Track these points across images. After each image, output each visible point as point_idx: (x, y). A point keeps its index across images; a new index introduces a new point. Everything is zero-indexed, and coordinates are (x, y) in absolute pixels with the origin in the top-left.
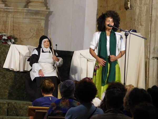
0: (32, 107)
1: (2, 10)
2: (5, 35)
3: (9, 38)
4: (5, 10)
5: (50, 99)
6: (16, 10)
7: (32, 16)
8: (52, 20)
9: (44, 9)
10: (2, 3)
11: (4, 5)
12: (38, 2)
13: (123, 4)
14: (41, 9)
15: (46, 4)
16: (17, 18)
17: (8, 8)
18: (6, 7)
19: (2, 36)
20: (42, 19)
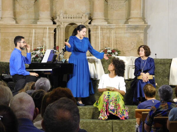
0: (138, 110)
1: (106, 27)
2: (109, 49)
3: (113, 51)
4: (108, 27)
5: (153, 102)
6: (117, 27)
7: (132, 31)
8: (150, 32)
9: (142, 23)
10: (105, 21)
11: (106, 23)
12: (137, 18)
14: (140, 24)
15: (143, 19)
16: (119, 33)
17: (111, 25)
18: (108, 25)
19: (107, 50)
20: (141, 33)
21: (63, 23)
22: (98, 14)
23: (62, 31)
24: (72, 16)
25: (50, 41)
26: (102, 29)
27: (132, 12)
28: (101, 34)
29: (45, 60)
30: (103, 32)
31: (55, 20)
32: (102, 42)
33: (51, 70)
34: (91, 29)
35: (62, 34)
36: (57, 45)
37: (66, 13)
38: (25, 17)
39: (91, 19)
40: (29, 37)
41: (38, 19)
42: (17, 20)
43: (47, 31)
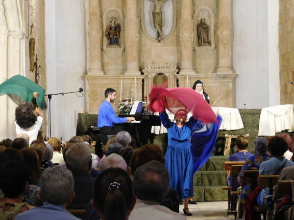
0: (229, 162)
1: (194, 77)
6: (206, 76)
7: (220, 80)
8: (239, 81)
9: (231, 72)
10: (193, 70)
11: (195, 72)
12: (225, 67)
14: (229, 73)
15: (232, 68)
17: (199, 74)
18: (197, 74)
20: (229, 82)
21: (150, 74)
22: (186, 64)
23: (150, 81)
24: (160, 66)
25: (138, 91)
27: (220, 61)
29: (133, 112)
31: (143, 71)
33: (139, 122)
34: (179, 79)
35: (150, 83)
36: (145, 96)
37: (153, 63)
38: (113, 68)
39: (179, 68)
40: (117, 87)
41: (126, 70)
42: (105, 71)
43: (135, 81)
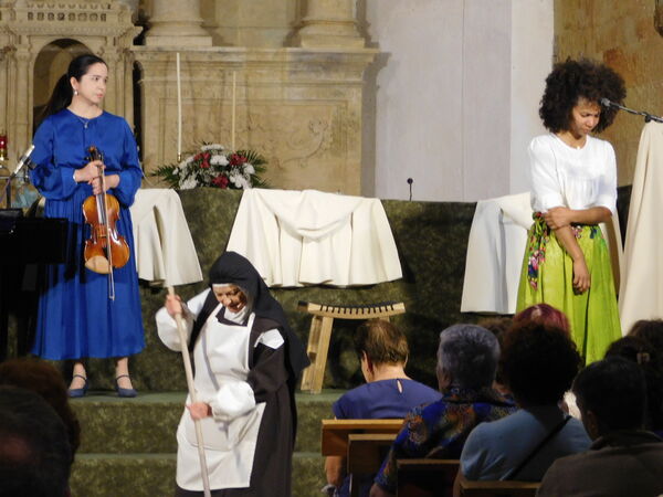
1: (205, 59)
2: (219, 151)
3: (236, 161)
4: (217, 59)
5: (397, 389)
6: (253, 58)
7: (313, 76)
8: (391, 85)
9: (358, 45)
10: (203, 32)
11: (209, 41)
12: (334, 22)
13: (652, 15)
14: (348, 49)
15: (362, 27)
16: (260, 85)
17: (228, 49)
18: (217, 49)
19: (209, 154)
20: (350, 85)
21: (25, 40)
22: (176, 5)
23: (22, 71)
24: (66, 10)
26: (190, 65)
28: (186, 87)
30: (195, 79)
32: (191, 120)
34: (144, 66)
35: (23, 83)
39: (144, 22)
